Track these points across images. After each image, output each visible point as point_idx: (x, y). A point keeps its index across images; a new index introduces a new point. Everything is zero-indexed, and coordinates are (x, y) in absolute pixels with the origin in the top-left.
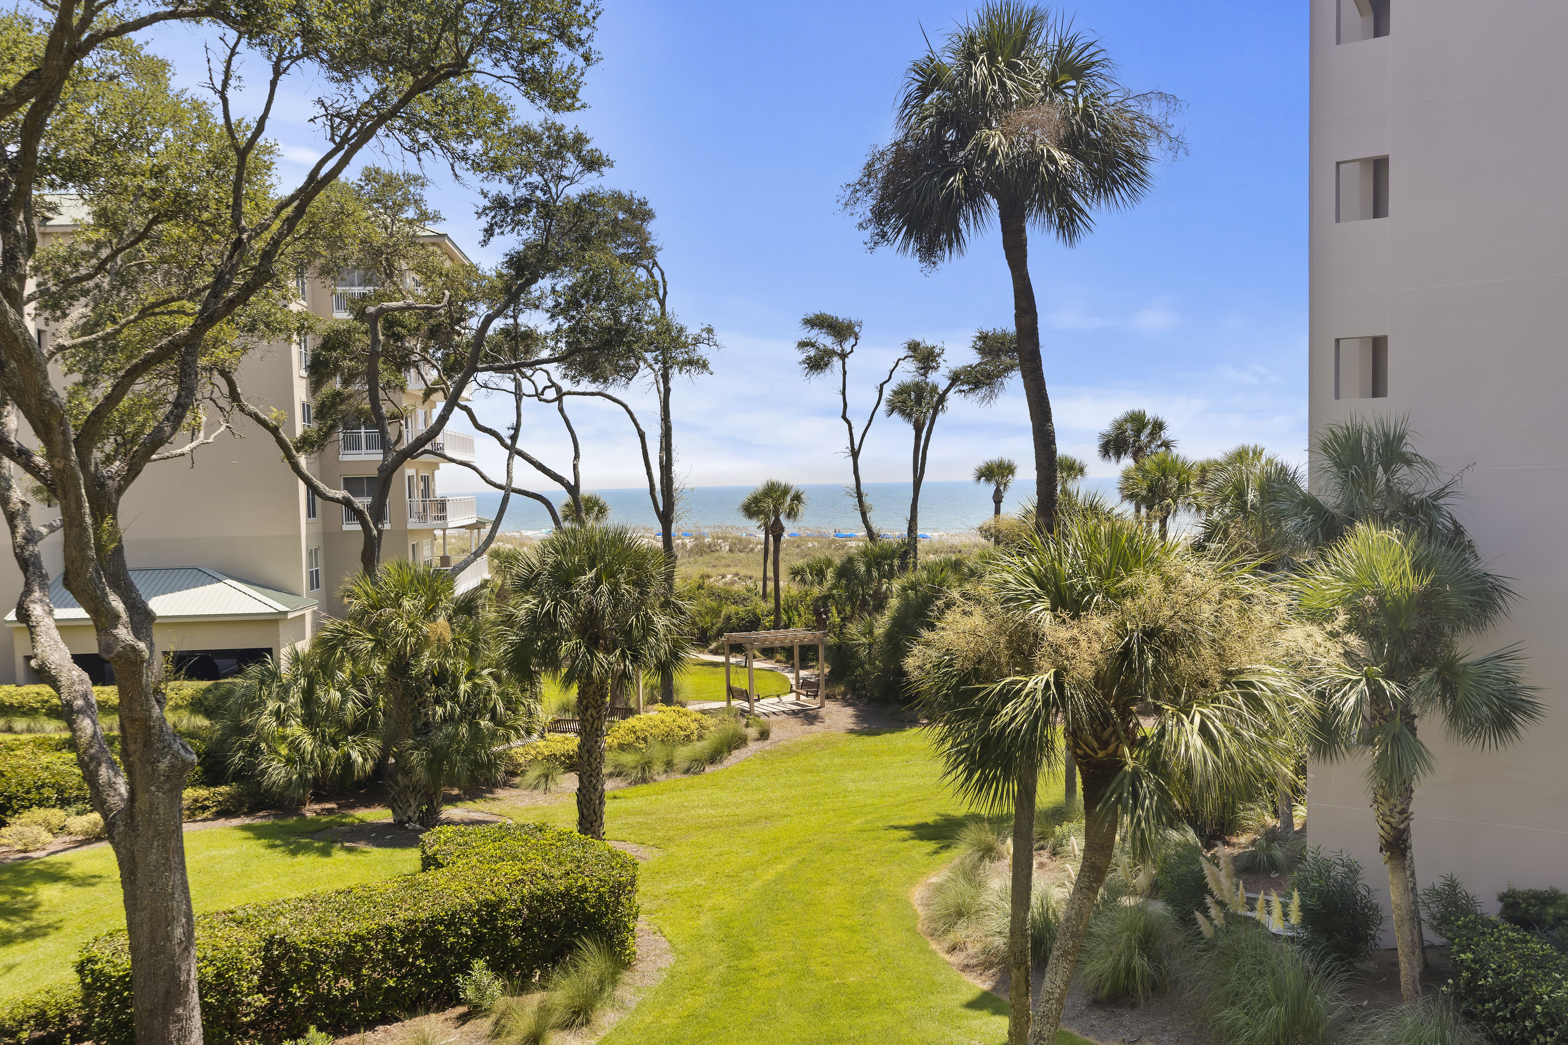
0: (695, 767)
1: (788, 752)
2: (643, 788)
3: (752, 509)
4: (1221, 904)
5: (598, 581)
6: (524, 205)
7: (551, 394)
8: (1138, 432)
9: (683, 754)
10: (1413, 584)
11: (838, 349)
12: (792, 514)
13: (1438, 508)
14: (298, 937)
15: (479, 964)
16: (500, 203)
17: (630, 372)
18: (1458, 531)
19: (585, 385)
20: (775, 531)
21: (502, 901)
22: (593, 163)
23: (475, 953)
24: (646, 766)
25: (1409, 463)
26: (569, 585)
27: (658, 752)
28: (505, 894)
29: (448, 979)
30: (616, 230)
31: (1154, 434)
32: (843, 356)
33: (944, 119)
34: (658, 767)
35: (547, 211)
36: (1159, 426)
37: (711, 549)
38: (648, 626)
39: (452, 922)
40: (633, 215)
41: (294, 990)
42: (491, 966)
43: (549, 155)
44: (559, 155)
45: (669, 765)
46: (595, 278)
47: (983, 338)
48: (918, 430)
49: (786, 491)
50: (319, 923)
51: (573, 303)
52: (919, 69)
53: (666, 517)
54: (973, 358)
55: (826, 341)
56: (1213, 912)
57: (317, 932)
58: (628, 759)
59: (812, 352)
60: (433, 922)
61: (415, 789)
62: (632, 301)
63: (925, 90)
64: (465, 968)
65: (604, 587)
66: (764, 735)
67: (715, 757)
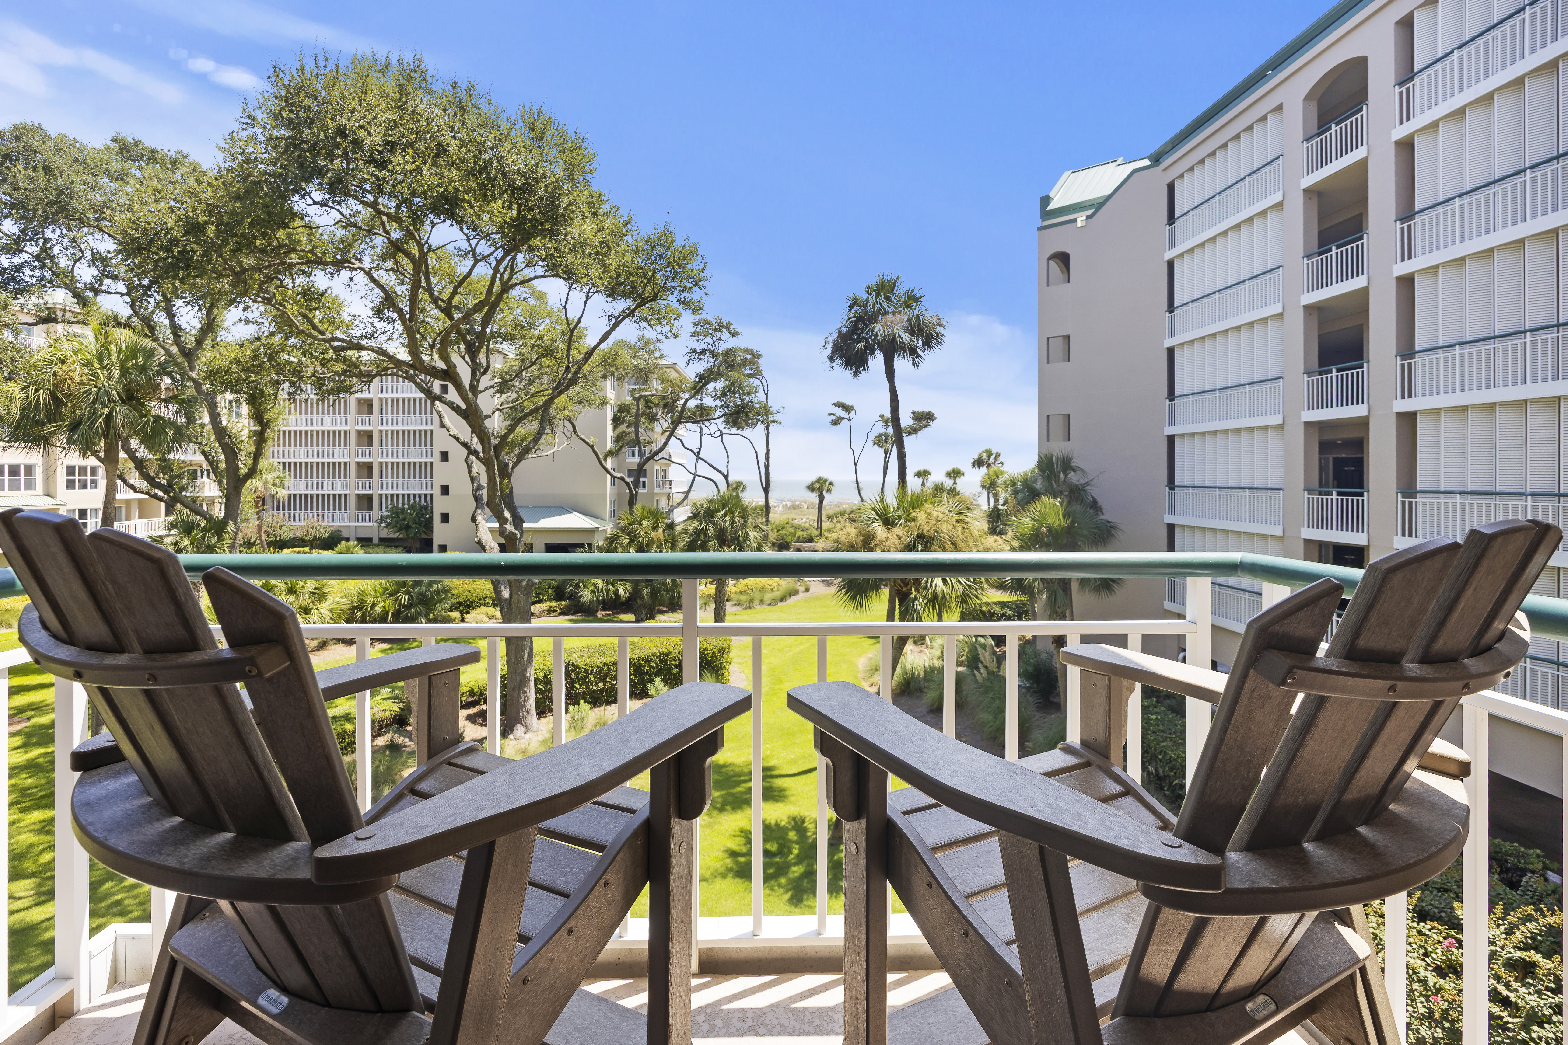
0: (774, 603)
1: (817, 598)
2: (749, 611)
3: (811, 488)
4: (986, 667)
5: (725, 515)
6: (703, 352)
7: (718, 433)
8: (989, 457)
9: (768, 597)
10: (1064, 523)
11: (846, 416)
12: (829, 491)
13: (1085, 491)
14: (580, 663)
15: (658, 680)
16: (694, 351)
17: (753, 425)
18: (1095, 502)
19: (734, 430)
20: (821, 499)
21: (670, 653)
22: (734, 334)
23: (657, 674)
24: (751, 601)
25: (1074, 471)
26: (713, 517)
27: (757, 596)
28: (671, 649)
29: (645, 686)
30: (745, 363)
31: (996, 459)
32: (850, 420)
33: (859, 319)
34: (757, 602)
35: (713, 354)
36: (998, 455)
37: (799, 507)
38: (746, 537)
39: (647, 661)
40: (753, 355)
41: (577, 685)
42: (663, 680)
43: (715, 330)
44: (720, 330)
45: (762, 601)
46: (733, 384)
47: (914, 413)
48: (886, 453)
49: (825, 481)
50: (590, 657)
51: (724, 394)
52: (849, 298)
53: (766, 490)
54: (911, 422)
55: (840, 412)
56: (982, 670)
57: (588, 661)
58: (743, 598)
59: (833, 418)
60: (639, 659)
61: (645, 606)
62: (749, 394)
63: (852, 306)
64: (651, 681)
65: (728, 518)
66: (807, 590)
67: (782, 599)
